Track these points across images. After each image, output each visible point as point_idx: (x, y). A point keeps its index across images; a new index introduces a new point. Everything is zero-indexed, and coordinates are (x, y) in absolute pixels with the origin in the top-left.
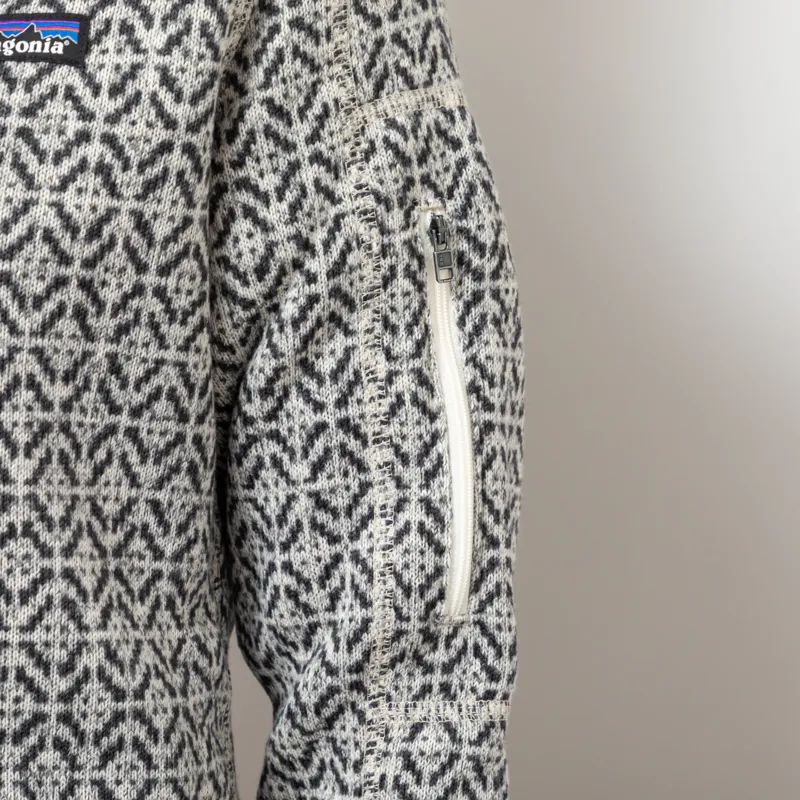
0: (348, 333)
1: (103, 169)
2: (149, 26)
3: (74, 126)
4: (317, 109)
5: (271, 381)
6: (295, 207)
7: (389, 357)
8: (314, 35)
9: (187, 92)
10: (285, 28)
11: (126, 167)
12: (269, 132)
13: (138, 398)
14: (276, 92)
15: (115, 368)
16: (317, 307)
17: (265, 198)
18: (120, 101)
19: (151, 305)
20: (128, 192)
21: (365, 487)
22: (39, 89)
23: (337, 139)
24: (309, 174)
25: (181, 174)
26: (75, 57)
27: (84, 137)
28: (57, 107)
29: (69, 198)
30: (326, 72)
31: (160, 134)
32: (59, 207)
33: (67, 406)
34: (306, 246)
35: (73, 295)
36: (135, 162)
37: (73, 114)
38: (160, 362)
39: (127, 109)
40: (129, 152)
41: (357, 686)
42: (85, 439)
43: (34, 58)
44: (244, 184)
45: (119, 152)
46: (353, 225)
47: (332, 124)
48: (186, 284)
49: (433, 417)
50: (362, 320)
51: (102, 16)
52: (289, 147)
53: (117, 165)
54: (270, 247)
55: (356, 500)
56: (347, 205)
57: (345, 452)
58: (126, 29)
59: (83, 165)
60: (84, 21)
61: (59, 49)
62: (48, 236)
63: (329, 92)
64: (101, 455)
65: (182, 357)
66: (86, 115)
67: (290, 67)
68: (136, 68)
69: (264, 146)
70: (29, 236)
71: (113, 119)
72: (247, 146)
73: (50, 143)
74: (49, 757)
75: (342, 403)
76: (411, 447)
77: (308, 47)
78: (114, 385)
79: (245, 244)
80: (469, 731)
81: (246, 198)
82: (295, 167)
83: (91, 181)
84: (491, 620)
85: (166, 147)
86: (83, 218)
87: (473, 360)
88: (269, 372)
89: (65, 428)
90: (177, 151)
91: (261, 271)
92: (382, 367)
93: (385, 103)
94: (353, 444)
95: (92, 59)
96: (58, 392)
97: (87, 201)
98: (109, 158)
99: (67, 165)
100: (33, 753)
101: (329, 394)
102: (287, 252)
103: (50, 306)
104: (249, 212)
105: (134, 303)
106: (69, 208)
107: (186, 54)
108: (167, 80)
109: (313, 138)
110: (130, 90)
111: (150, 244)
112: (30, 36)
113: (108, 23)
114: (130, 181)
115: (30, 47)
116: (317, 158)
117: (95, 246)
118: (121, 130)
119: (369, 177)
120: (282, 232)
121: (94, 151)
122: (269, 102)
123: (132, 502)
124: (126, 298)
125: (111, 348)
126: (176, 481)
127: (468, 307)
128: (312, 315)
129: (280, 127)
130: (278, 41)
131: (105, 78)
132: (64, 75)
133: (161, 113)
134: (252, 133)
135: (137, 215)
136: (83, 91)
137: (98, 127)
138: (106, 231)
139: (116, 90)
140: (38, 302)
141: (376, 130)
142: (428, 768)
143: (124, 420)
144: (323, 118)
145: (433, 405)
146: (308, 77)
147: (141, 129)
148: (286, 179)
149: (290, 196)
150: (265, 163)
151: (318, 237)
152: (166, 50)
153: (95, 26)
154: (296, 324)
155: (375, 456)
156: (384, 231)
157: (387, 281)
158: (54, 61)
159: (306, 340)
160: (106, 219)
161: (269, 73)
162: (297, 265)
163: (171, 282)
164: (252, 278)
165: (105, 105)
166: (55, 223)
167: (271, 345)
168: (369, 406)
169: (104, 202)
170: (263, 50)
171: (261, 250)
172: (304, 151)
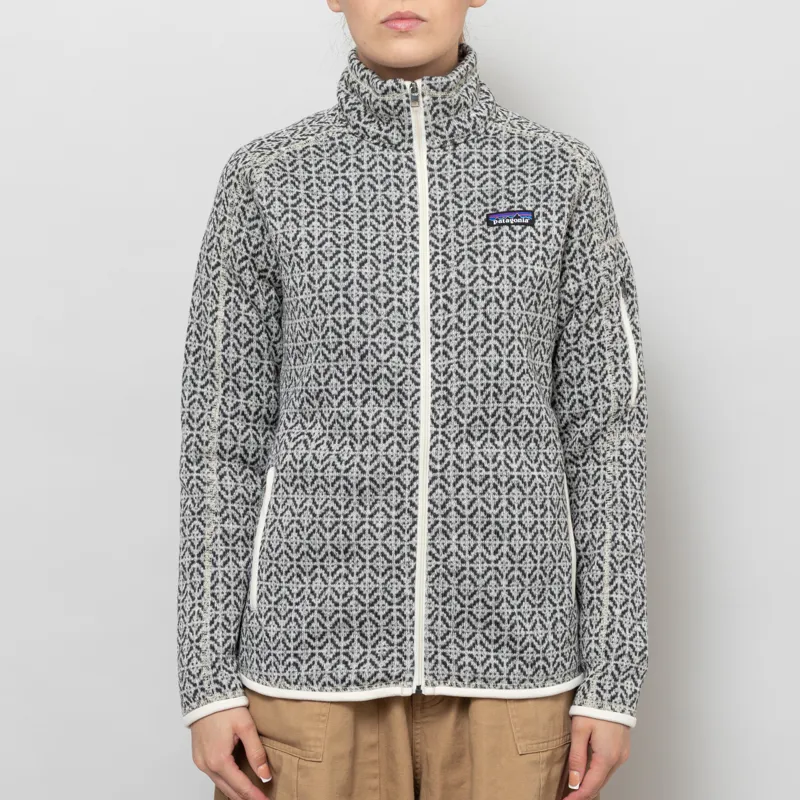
0: (600, 315)
1: (543, 259)
2: (552, 214)
3: (534, 245)
4: (592, 243)
5: (577, 331)
6: (587, 274)
7: (612, 322)
8: (593, 220)
10: (585, 217)
11: (549, 259)
12: (580, 251)
14: (583, 238)
16: (594, 307)
17: (578, 271)
18: (546, 238)
20: (549, 267)
21: (605, 364)
22: (523, 234)
23: (597, 254)
24: (591, 263)
26: (532, 223)
27: (537, 248)
28: (529, 239)
29: (535, 267)
30: (595, 231)
31: (557, 248)
32: (533, 270)
34: (590, 287)
36: (551, 256)
37: (534, 241)
39: (548, 240)
40: (549, 253)
41: (605, 429)
43: (520, 224)
44: (572, 267)
45: (547, 253)
46: (603, 280)
47: (597, 247)
49: (625, 341)
50: (604, 311)
51: (537, 211)
52: (584, 255)
54: (580, 287)
55: (602, 369)
56: (601, 273)
57: (600, 354)
58: (545, 215)
59: (538, 257)
60: (532, 212)
61: (527, 221)
62: (530, 279)
63: (595, 237)
66: (538, 242)
67: (587, 229)
68: (549, 227)
70: (526, 279)
71: (545, 243)
72: (574, 255)
73: (529, 250)
75: (599, 337)
76: (619, 351)
79: (572, 286)
80: (638, 442)
81: (572, 271)
82: (586, 261)
83: (540, 262)
84: (642, 407)
86: (539, 274)
87: (632, 324)
88: (577, 327)
90: (559, 254)
91: (577, 295)
92: (610, 325)
93: (608, 241)
94: (602, 351)
95: (536, 224)
97: (539, 268)
98: (544, 255)
99: (534, 257)
101: (595, 335)
102: (585, 288)
104: (573, 276)
109: (591, 252)
110: (549, 234)
112: (517, 217)
113: (539, 213)
116: (593, 258)
117: (540, 283)
118: (547, 246)
119: (607, 265)
120: (584, 282)
121: (540, 253)
122: (581, 241)
127: (630, 306)
128: (592, 309)
129: (582, 249)
130: (584, 221)
131: (541, 230)
132: (529, 229)
133: (557, 241)
134: (575, 251)
136: (535, 234)
137: (541, 246)
139: (545, 234)
140: (527, 299)
141: (608, 250)
142: (628, 453)
144: (594, 246)
145: (625, 337)
147: (552, 246)
148: (584, 265)
149: (586, 270)
150: (578, 260)
151: (593, 284)
153: (536, 214)
154: (587, 312)
155: (608, 354)
156: (611, 282)
157: (611, 298)
158: (526, 225)
159: (590, 317)
161: (581, 232)
162: (587, 293)
164: (574, 297)
165: (542, 239)
167: (578, 319)
168: (606, 338)
170: (579, 224)
171: (577, 288)
172: (589, 256)
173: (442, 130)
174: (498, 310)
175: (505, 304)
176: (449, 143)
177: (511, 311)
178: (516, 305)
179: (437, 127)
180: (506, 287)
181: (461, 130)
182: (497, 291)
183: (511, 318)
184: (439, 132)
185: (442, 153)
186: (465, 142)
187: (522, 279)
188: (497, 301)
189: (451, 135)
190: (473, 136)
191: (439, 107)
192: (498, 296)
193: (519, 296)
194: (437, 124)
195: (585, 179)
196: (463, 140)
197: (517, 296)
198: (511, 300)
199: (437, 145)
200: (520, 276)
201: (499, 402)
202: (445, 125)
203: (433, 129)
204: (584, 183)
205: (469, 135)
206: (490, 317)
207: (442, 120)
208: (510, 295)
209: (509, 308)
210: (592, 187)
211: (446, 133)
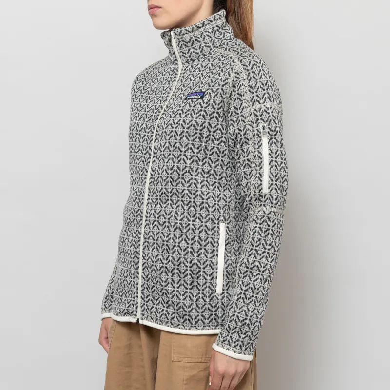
0: (248, 145)
1: (203, 115)
2: (213, 93)
3: (200, 108)
4: (242, 107)
6: (238, 123)
7: (254, 149)
8: (241, 95)
9: (217, 104)
10: (236, 94)
11: (207, 115)
12: (234, 112)
13: (210, 153)
14: (235, 105)
15: (206, 148)
16: (242, 140)
17: (234, 122)
19: (212, 137)
20: (207, 119)
21: (251, 170)
22: (196, 103)
23: (246, 112)
24: (241, 118)
25: (216, 117)
26: (202, 98)
27: (201, 110)
28: (198, 106)
29: (198, 120)
30: (243, 101)
31: (213, 110)
32: (196, 121)
33: (198, 153)
34: (240, 130)
35: (198, 135)
36: (209, 114)
38: (214, 147)
39: (208, 106)
40: (208, 113)
41: (250, 204)
42: (201, 159)
44: (231, 120)
45: (206, 113)
46: (247, 127)
47: (244, 110)
48: (218, 134)
49: (261, 159)
50: (250, 142)
51: (207, 92)
52: (238, 114)
53: (206, 115)
54: (235, 130)
55: (250, 172)
56: (247, 123)
57: (248, 165)
58: (210, 93)
59: (200, 115)
60: (204, 92)
61: (200, 97)
62: (194, 126)
63: (244, 105)
64: (204, 161)
65: (218, 146)
66: (202, 107)
67: (237, 101)
68: (210, 99)
69: (234, 114)
70: (191, 126)
71: (206, 108)
72: (231, 114)
73: (196, 111)
74: (192, 208)
75: (247, 156)
76: (258, 164)
77: (240, 97)
78: (206, 150)
79: (232, 130)
80: (267, 212)
81: (232, 122)
82: (238, 117)
83: (201, 117)
84: (272, 194)
85: (214, 112)
86: (200, 123)
87: (270, 150)
89: (197, 157)
90: (216, 113)
92: (253, 150)
93: (254, 106)
94: (249, 163)
95: (204, 98)
96: (196, 151)
97: (200, 120)
98: (204, 114)
99: (198, 114)
100: (189, 208)
101: (245, 155)
102: (237, 131)
103: (194, 137)
104: (232, 125)
105: (209, 137)
106: (198, 121)
107: (217, 98)
108: (214, 102)
109: (241, 112)
110: (209, 103)
111: (211, 128)
112: (197, 95)
114: (208, 117)
115: (196, 97)
116: (242, 115)
117: (202, 127)
118: (207, 109)
119: (250, 119)
120: (236, 128)
121: (202, 113)
122: (234, 107)
123: (210, 170)
124: (207, 136)
125: (205, 144)
126: (218, 167)
127: (270, 140)
128: (242, 142)
129: (236, 111)
130: (236, 96)
131: (206, 101)
132: (200, 101)
133: (213, 107)
134: (232, 112)
135: (209, 123)
136: (202, 103)
137: (203, 109)
138: (204, 125)
139: (207, 103)
140: (192, 136)
141: (252, 110)
142: (260, 218)
143: (208, 156)
144: (243, 109)
145: (261, 156)
146: (240, 102)
147: (210, 109)
148: (237, 119)
149: (238, 121)
150: (234, 117)
151: (242, 129)
152: (214, 97)
154: (239, 143)
155: (253, 165)
156: (253, 127)
157: (254, 136)
158: (199, 98)
160: (204, 123)
161: (234, 102)
162: (239, 133)
163: (215, 134)
164: (233, 135)
165: (205, 105)
166: (195, 124)
168: (251, 157)
169: (203, 121)
170: (234, 98)
172: (240, 114)
173: (186, 54)
174: (175, 141)
175: (178, 138)
176: (190, 60)
177: (181, 142)
178: (184, 138)
179: (183, 53)
180: (180, 129)
181: (194, 54)
182: (175, 131)
183: (181, 145)
184: (184, 55)
185: (187, 65)
186: (198, 59)
187: (188, 126)
188: (175, 136)
189: (190, 56)
190: (202, 56)
191: (182, 43)
192: (175, 134)
193: (187, 134)
194: (183, 51)
195: (236, 75)
196: (196, 58)
197: (185, 134)
198: (182, 136)
199: (185, 61)
200: (188, 124)
201: (173, 186)
202: (187, 51)
203: (182, 54)
204: (236, 77)
205: (200, 56)
206: (171, 144)
207: (185, 49)
208: (181, 134)
209: (180, 140)
210: (241, 79)
211: (188, 55)
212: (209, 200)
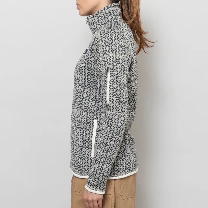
13: (90, 82)
15: (88, 79)
19: (90, 74)
25: (90, 62)
27: (84, 59)
30: (100, 54)
31: (88, 59)
32: (82, 65)
33: (84, 82)
34: (99, 69)
35: (84, 73)
36: (87, 61)
38: (91, 79)
42: (86, 85)
48: (92, 72)
49: (106, 85)
52: (99, 60)
56: (101, 66)
59: (84, 62)
64: (88, 87)
65: (93, 78)
70: (80, 68)
77: (99, 52)
78: (88, 81)
80: (109, 114)
87: (110, 80)
89: (84, 84)
93: (104, 56)
95: (86, 53)
96: (84, 81)
100: (81, 111)
103: (82, 73)
105: (88, 73)
107: (89, 52)
111: (89, 68)
114: (86, 63)
118: (86, 59)
122: (97, 57)
123: (91, 91)
125: (87, 77)
126: (94, 89)
127: (110, 75)
128: (100, 75)
131: (86, 55)
133: (88, 57)
135: (87, 66)
138: (85, 67)
142: (106, 117)
143: (89, 84)
153: (87, 50)
156: (103, 68)
157: (104, 72)
163: (91, 72)
166: (82, 67)
169: (85, 65)
178: (79, 75)
183: (77, 78)
193: (79, 72)
195: (97, 39)
204: (97, 41)
205: (96, 30)
208: (77, 72)
210: (99, 42)
212: (88, 107)
